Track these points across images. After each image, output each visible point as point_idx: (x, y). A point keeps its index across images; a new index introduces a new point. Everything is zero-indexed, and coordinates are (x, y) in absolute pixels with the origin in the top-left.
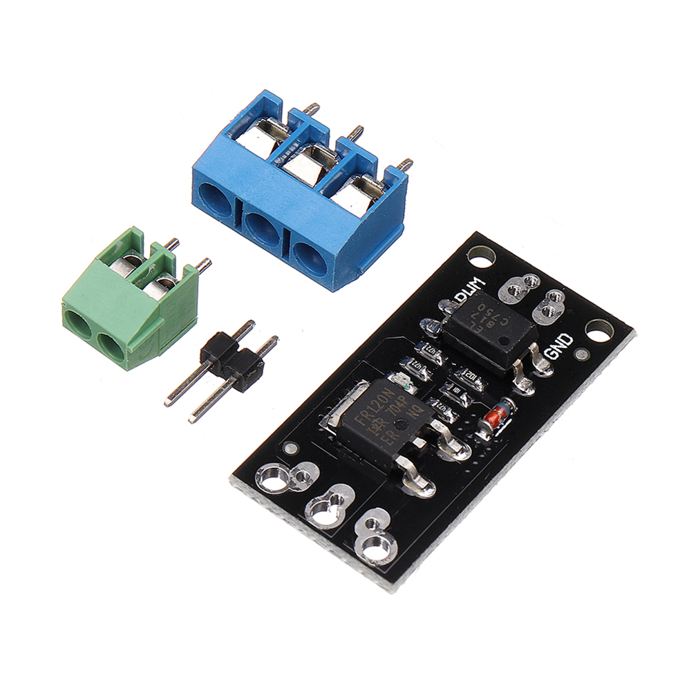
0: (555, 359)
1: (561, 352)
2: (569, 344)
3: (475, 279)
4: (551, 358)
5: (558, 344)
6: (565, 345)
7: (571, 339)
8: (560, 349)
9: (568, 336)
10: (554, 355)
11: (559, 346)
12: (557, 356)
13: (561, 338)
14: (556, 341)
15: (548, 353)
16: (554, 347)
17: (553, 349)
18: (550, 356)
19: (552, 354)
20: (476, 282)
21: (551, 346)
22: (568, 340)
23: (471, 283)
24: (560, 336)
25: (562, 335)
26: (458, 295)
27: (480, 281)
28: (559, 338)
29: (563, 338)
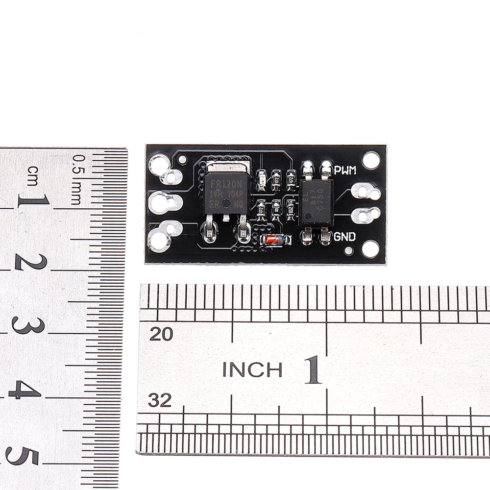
0: (336, 240)
1: (342, 240)
2: (350, 240)
3: (355, 167)
4: (335, 239)
5: (346, 235)
6: (348, 239)
7: (355, 239)
8: (344, 238)
9: (355, 236)
10: (337, 238)
11: (345, 237)
12: (338, 240)
13: (351, 234)
14: (347, 233)
15: (337, 235)
16: (343, 234)
17: (341, 235)
18: (336, 237)
19: (338, 237)
20: (353, 169)
21: (342, 233)
22: (352, 238)
23: (351, 167)
24: (352, 233)
25: (354, 233)
26: (338, 166)
27: (355, 170)
28: (350, 233)
29: (352, 235)
